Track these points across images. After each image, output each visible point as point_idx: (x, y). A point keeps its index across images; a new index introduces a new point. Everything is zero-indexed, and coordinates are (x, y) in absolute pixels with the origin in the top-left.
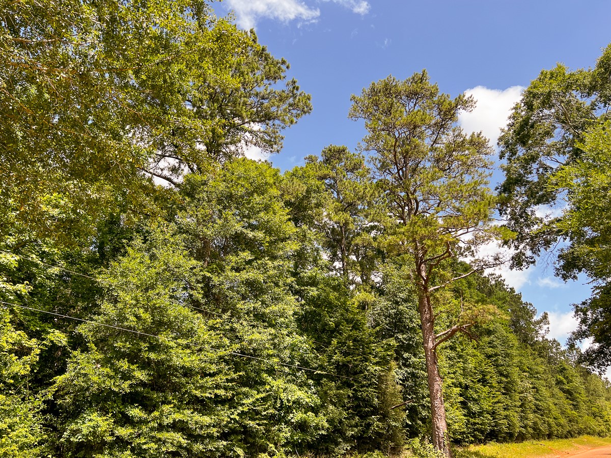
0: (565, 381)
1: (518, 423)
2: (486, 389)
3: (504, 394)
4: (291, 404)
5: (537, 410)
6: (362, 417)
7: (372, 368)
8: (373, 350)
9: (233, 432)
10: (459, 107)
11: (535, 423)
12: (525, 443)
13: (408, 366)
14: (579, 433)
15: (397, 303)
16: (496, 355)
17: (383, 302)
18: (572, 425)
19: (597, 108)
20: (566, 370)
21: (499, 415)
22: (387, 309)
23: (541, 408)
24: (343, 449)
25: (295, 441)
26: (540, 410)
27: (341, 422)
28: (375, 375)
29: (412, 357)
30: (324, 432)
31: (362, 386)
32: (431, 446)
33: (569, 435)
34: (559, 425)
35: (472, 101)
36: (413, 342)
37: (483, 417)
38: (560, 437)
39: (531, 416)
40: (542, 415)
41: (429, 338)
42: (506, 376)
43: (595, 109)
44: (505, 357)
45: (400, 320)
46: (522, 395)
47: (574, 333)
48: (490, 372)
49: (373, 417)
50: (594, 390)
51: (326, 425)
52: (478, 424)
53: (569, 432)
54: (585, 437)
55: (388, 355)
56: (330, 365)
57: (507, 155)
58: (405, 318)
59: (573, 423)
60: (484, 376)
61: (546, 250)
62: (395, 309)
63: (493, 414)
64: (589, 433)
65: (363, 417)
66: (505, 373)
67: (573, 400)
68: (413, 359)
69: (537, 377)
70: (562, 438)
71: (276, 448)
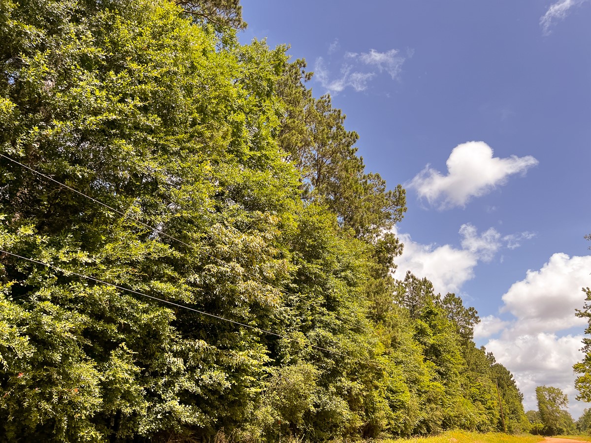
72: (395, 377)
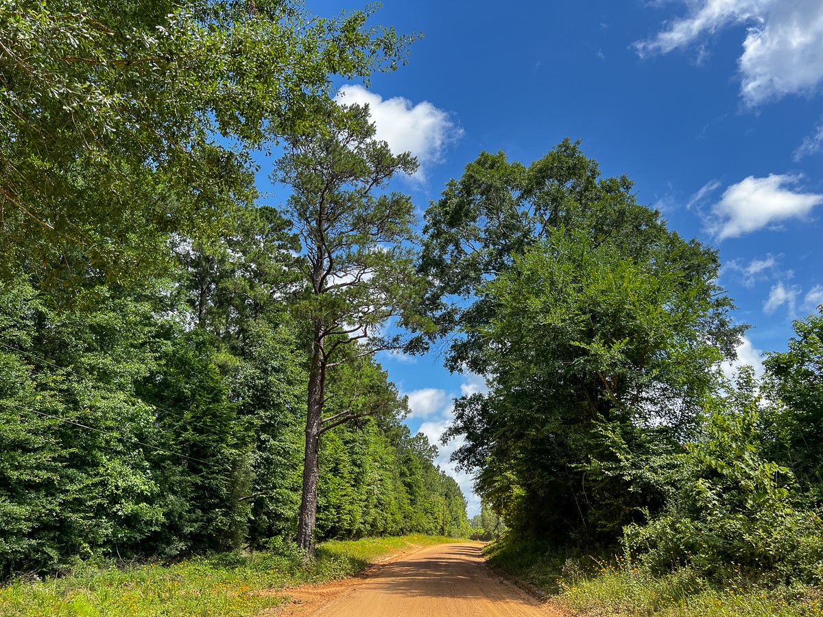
0: (408, 473)
1: (359, 519)
2: (337, 479)
3: (353, 486)
4: (120, 492)
5: (379, 504)
6: (203, 510)
7: (227, 451)
8: (231, 428)
9: (45, 527)
10: (400, 166)
11: (375, 520)
12: (362, 540)
13: (264, 450)
14: (411, 531)
15: (265, 371)
16: (354, 441)
17: (249, 369)
18: (406, 522)
19: (521, 204)
20: (412, 461)
21: (343, 509)
22: (253, 378)
23: (383, 502)
24: (177, 550)
25: (118, 539)
26: (382, 504)
27: (180, 517)
28: (229, 460)
29: (271, 439)
30: (158, 529)
31: (213, 473)
32: (295, 545)
33: (402, 532)
34: (394, 521)
35: (415, 163)
36: (275, 421)
37: (329, 511)
38: (393, 534)
39: (373, 511)
40: (382, 510)
41: (314, 422)
42: (359, 466)
43: (519, 205)
44: (362, 444)
45: (265, 394)
46: (369, 487)
47: (450, 429)
48: (344, 461)
49: (217, 510)
50: (430, 484)
51: (162, 519)
52: (321, 519)
53: (401, 529)
54: (415, 536)
55: (249, 436)
56: (176, 445)
57: (431, 231)
58: (272, 391)
59: (407, 520)
60: (337, 464)
61: (441, 338)
62: (263, 379)
63: (338, 508)
64: (418, 531)
65: (206, 509)
66: (359, 462)
67: (411, 494)
68: (272, 442)
69: (385, 468)
70: (394, 535)
71: (91, 549)
72: (394, 506)
